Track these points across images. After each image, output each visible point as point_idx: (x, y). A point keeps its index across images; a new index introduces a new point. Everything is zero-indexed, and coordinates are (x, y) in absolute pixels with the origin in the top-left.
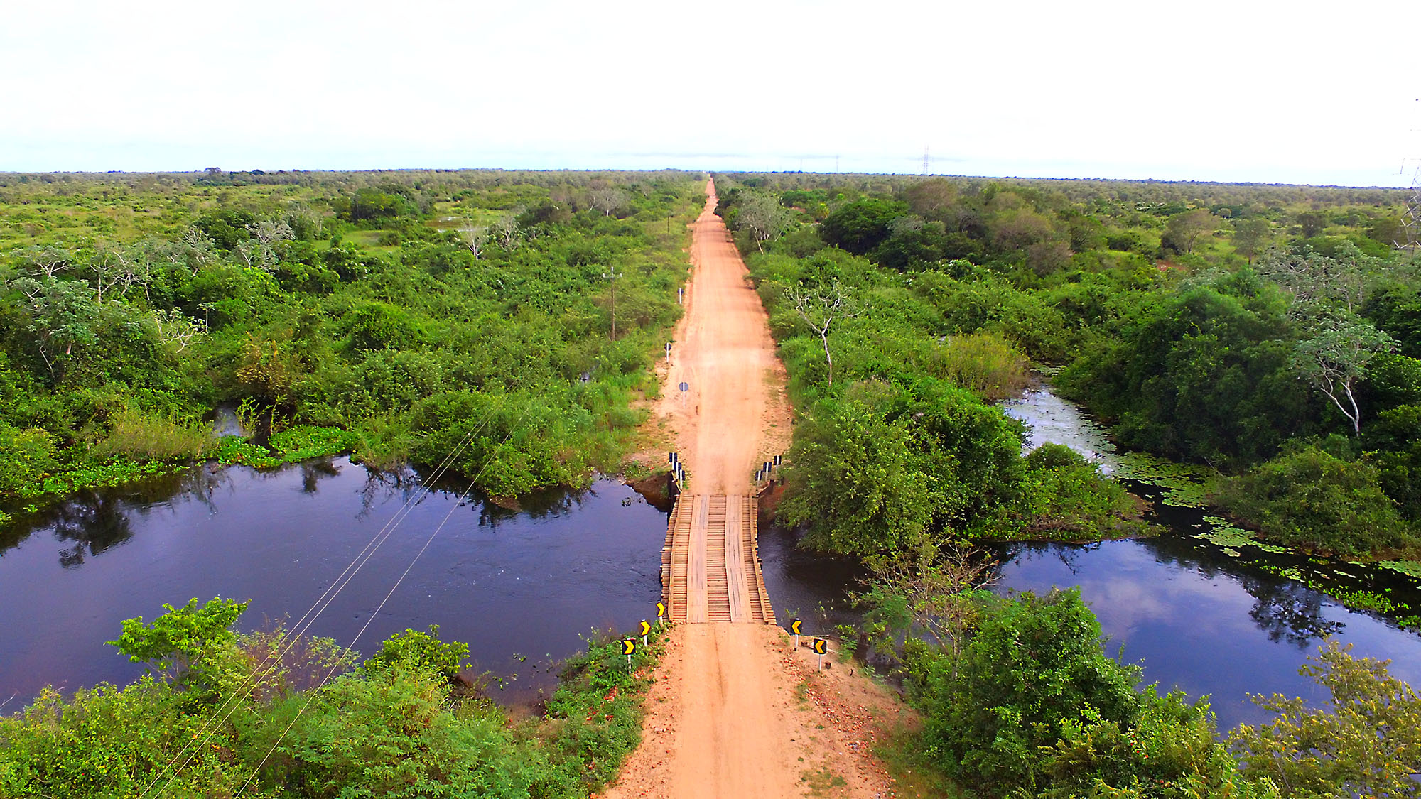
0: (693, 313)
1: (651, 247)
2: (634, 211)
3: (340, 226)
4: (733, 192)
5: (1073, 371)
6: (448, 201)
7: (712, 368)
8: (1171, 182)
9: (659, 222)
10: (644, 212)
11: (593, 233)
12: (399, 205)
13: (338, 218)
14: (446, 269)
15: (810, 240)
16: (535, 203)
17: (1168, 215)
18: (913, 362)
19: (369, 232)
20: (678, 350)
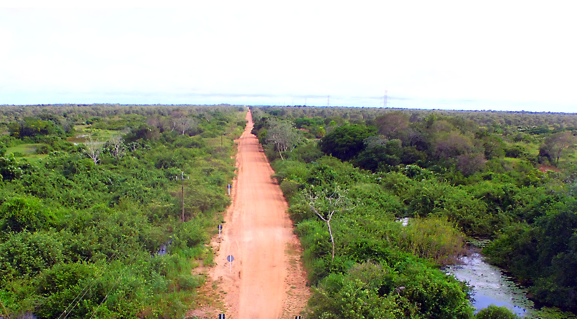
0: (237, 202)
1: (210, 155)
2: (200, 131)
3: (12, 141)
4: (264, 119)
5: (497, 244)
6: (83, 124)
7: (250, 242)
8: (536, 113)
9: (216, 138)
10: (207, 132)
11: (173, 146)
12: (50, 127)
13: (11, 136)
14: (74, 171)
15: (313, 151)
16: (137, 127)
17: (538, 134)
18: (388, 238)
19: (31, 145)
20: (227, 229)
